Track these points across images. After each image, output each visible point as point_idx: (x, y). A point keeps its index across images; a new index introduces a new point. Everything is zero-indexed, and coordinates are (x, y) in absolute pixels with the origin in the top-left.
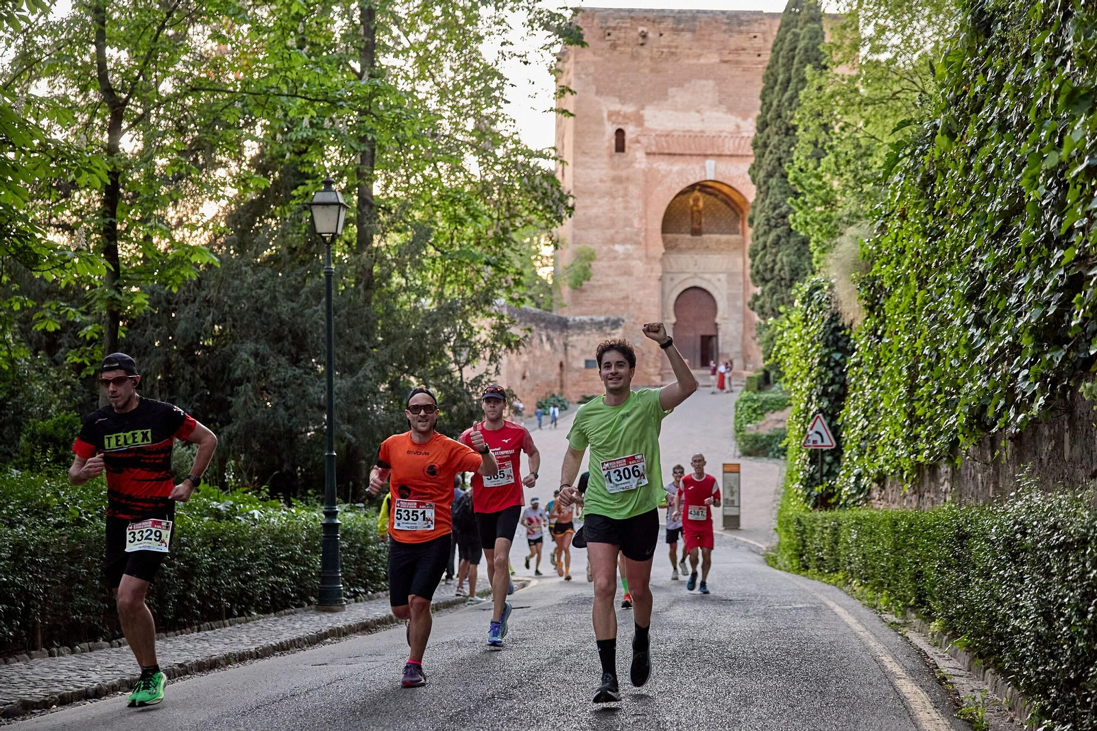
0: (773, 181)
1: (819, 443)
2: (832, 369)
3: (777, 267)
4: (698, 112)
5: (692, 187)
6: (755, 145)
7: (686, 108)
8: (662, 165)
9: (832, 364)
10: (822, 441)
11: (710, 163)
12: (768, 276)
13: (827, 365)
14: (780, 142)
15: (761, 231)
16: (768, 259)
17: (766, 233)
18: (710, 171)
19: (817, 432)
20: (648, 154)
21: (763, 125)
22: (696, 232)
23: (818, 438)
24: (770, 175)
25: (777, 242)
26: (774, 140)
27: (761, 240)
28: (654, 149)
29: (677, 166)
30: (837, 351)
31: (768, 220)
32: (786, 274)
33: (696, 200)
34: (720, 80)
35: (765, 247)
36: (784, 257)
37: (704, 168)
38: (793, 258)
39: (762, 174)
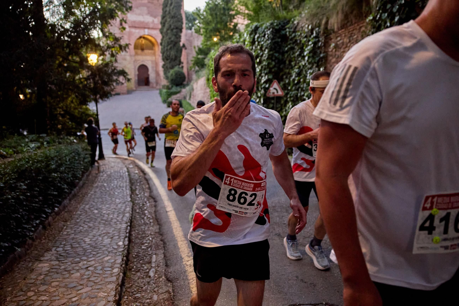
0: (169, 31)
1: (276, 93)
2: (274, 61)
3: (171, 56)
4: (143, 15)
5: (141, 37)
6: (161, 23)
7: (139, 14)
8: (133, 30)
9: (274, 59)
10: (277, 92)
11: (146, 30)
12: (168, 58)
13: (271, 59)
14: (170, 20)
15: (166, 45)
16: (168, 53)
17: (167, 46)
18: (146, 32)
19: (275, 89)
20: (130, 27)
21: (163, 17)
22: (142, 49)
23: (275, 91)
24: (168, 30)
25: (171, 48)
26: (168, 20)
27: (166, 48)
28: (131, 25)
29: (137, 31)
30: (276, 52)
31: (168, 42)
32: (174, 57)
33: (142, 41)
34: (148, 7)
35: (167, 50)
36: (173, 53)
37: (144, 32)
38: (175, 53)
39: (165, 30)
